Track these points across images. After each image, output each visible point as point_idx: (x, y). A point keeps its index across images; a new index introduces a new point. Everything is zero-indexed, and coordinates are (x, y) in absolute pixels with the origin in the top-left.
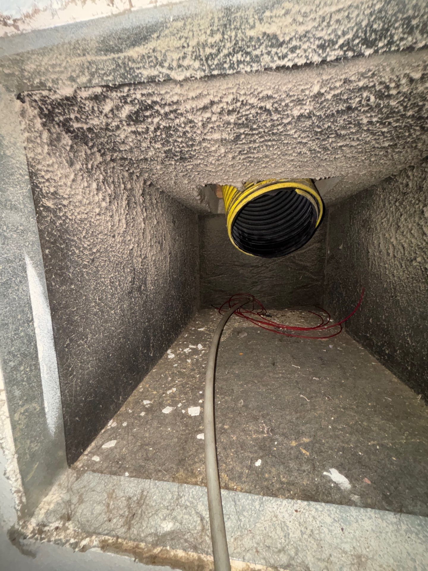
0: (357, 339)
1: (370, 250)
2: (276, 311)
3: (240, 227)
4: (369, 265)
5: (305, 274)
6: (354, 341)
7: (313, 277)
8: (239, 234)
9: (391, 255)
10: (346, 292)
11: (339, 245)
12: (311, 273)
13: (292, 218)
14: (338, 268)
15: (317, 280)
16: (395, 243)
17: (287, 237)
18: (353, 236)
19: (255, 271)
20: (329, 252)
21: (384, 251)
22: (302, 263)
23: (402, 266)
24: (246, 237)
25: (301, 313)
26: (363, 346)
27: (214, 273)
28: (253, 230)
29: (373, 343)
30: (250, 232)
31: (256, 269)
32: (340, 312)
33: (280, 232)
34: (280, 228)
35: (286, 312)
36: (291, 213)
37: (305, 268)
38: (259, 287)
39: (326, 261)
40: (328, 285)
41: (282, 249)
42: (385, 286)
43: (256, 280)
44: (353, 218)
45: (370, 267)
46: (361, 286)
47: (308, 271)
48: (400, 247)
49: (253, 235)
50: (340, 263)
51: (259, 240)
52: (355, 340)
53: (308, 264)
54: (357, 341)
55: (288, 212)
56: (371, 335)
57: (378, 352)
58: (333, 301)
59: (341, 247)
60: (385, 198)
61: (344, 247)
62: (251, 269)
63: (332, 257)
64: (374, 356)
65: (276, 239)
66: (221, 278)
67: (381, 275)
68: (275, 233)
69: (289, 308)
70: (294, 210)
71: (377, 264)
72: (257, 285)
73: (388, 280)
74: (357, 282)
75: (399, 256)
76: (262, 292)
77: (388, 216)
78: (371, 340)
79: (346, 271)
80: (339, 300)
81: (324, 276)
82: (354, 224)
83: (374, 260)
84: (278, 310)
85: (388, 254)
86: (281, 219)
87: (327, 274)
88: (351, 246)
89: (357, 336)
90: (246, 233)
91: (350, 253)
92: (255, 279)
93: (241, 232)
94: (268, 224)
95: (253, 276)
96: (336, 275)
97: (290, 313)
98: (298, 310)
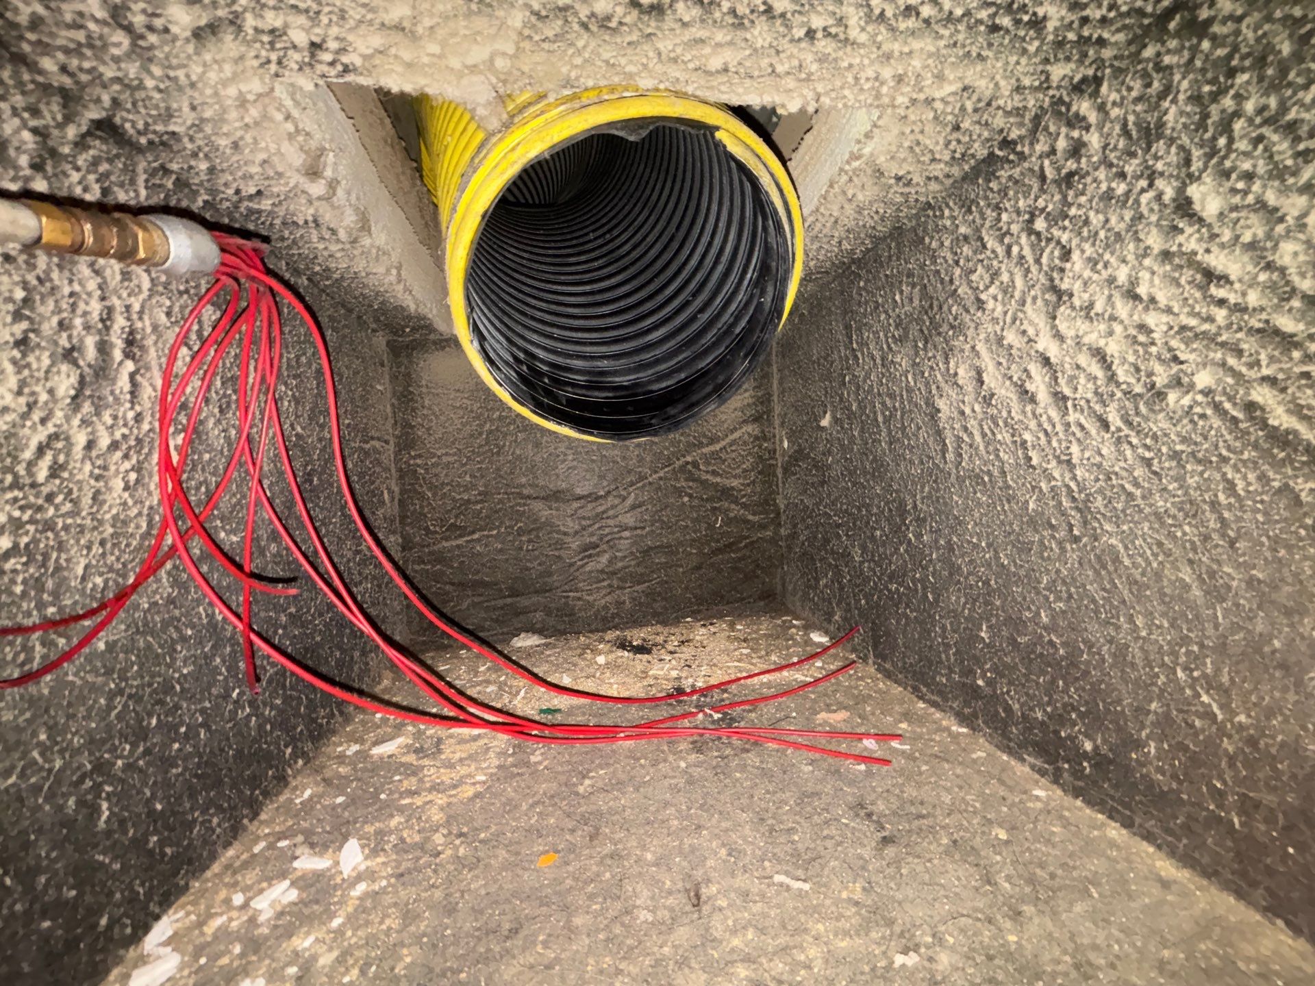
0: (929, 696)
1: (941, 404)
2: (659, 628)
3: (520, 342)
4: (944, 450)
5: (728, 510)
6: (921, 705)
7: (750, 517)
8: (516, 358)
9: (1043, 396)
10: (864, 548)
11: (817, 419)
12: (744, 506)
13: (693, 319)
14: (823, 483)
15: (763, 527)
16: (1053, 352)
17: (683, 376)
18: (868, 376)
19: (589, 510)
20: (786, 444)
21: (1006, 393)
22: (718, 480)
23: (1105, 425)
24: (540, 374)
25: (732, 626)
26: (962, 719)
27: (454, 526)
28: (570, 356)
29: (1008, 709)
30: (560, 360)
31: (590, 506)
32: (848, 610)
33: (657, 362)
34: (658, 352)
35: (691, 628)
36: (686, 304)
37: (726, 493)
38: (604, 559)
39: (779, 472)
40: (793, 536)
41: (672, 411)
42: (1031, 506)
43: (594, 539)
44: (859, 329)
45: (950, 456)
46: (920, 521)
47: (736, 502)
48: (1083, 359)
49: (568, 369)
50: (829, 467)
51: (591, 386)
52: (921, 698)
53: (735, 483)
54: (934, 704)
55: (676, 303)
56: (990, 683)
57: (1035, 744)
58: (817, 580)
59: (825, 422)
60: (978, 230)
61: (836, 420)
62: (576, 505)
63: (798, 455)
64: (1023, 760)
65: (650, 382)
66: (479, 540)
67: (1003, 473)
68: (642, 367)
69: (693, 614)
70: (695, 295)
71: (978, 438)
72: (598, 555)
73: (1043, 485)
74: (903, 512)
75: (1085, 390)
76: (614, 573)
77: (1005, 277)
78: (995, 698)
79: (854, 484)
80: (838, 574)
81: (778, 514)
82: (863, 344)
83: (966, 429)
84: (665, 623)
85: (1027, 397)
86: (655, 327)
87: (787, 506)
88: (862, 408)
89: (927, 685)
90: (542, 361)
91: (862, 431)
92: (592, 535)
93: (521, 356)
94: (616, 341)
95: (584, 529)
96: (817, 504)
97: (702, 631)
98: (721, 616)
